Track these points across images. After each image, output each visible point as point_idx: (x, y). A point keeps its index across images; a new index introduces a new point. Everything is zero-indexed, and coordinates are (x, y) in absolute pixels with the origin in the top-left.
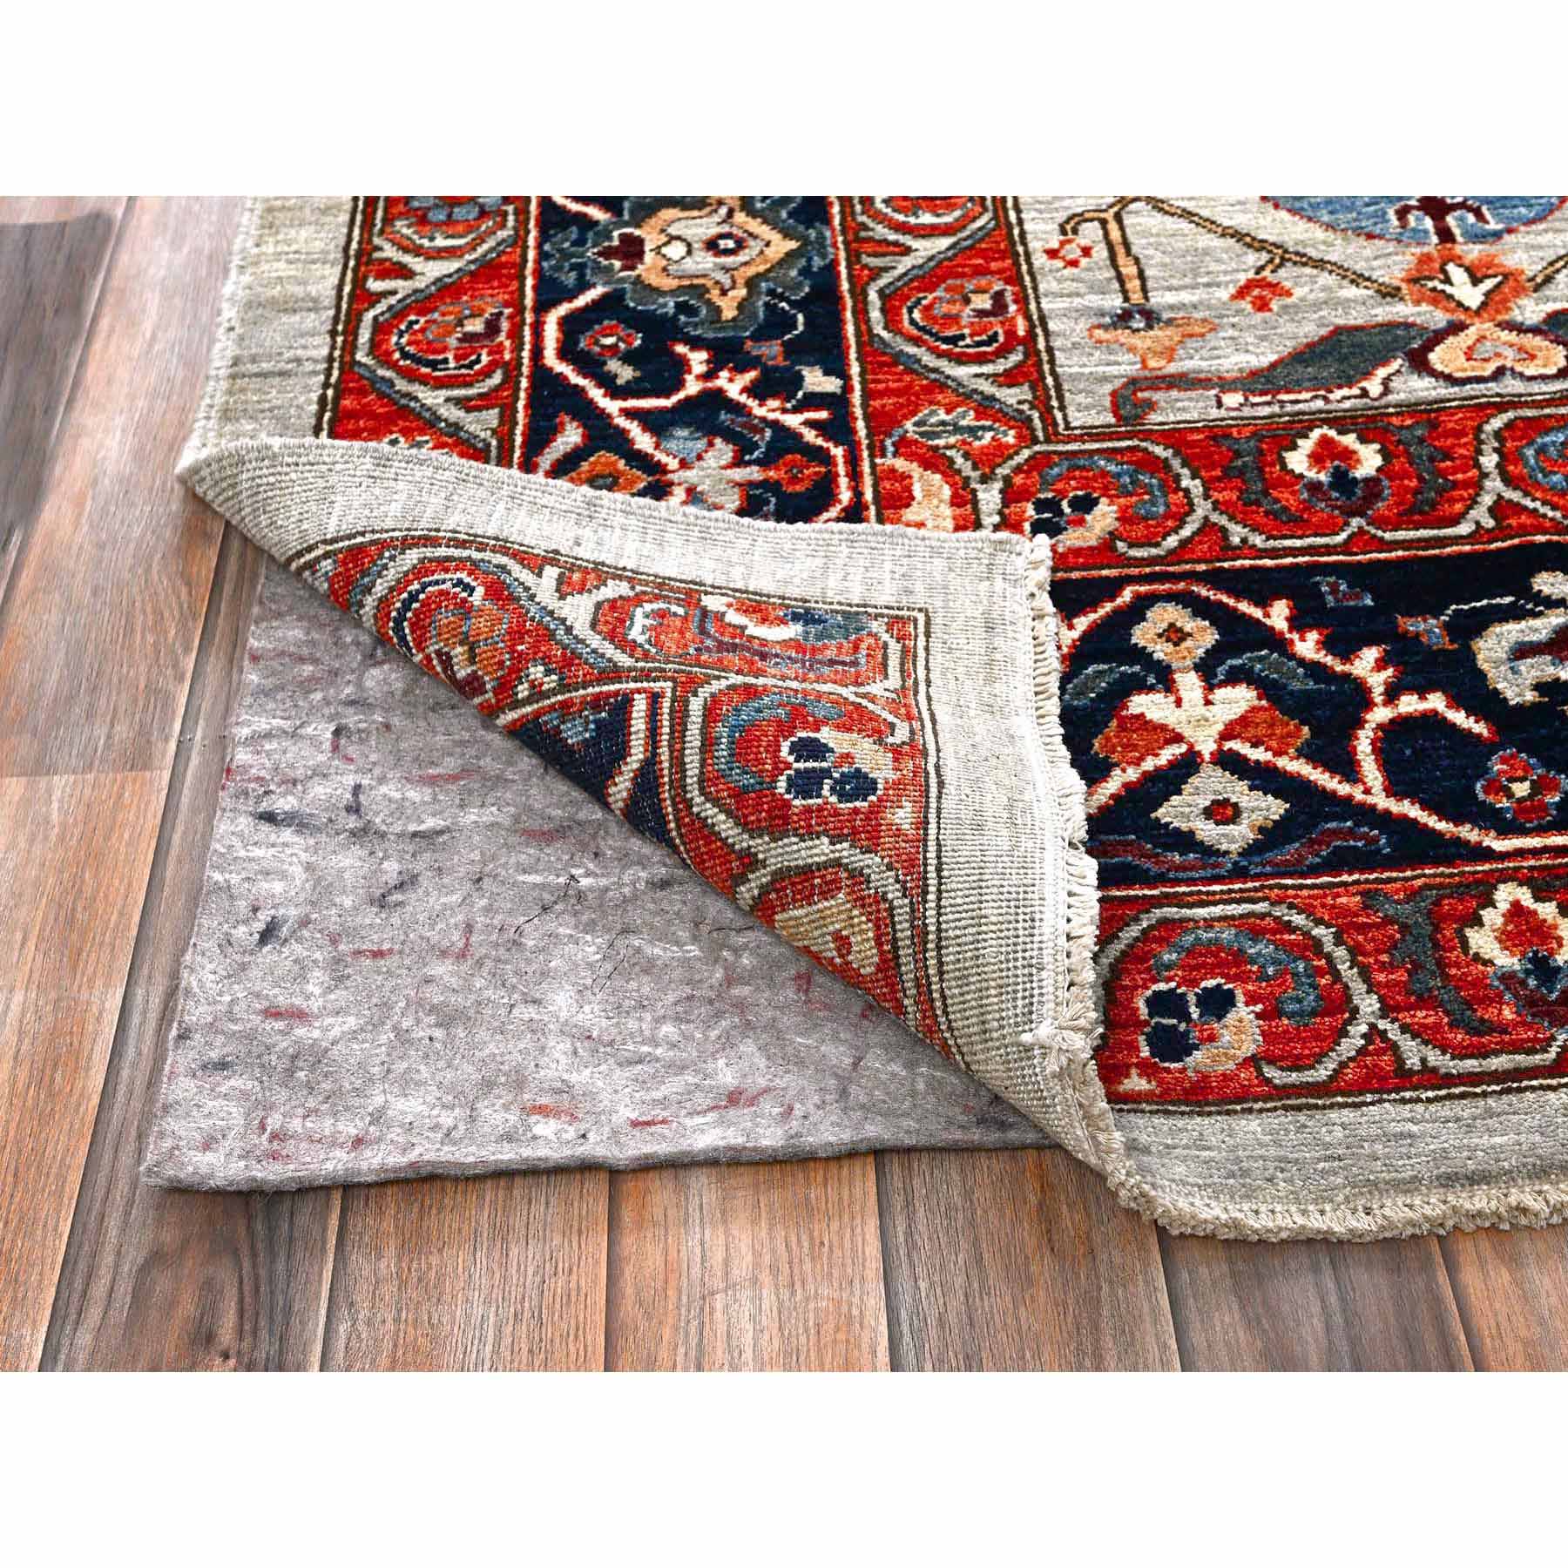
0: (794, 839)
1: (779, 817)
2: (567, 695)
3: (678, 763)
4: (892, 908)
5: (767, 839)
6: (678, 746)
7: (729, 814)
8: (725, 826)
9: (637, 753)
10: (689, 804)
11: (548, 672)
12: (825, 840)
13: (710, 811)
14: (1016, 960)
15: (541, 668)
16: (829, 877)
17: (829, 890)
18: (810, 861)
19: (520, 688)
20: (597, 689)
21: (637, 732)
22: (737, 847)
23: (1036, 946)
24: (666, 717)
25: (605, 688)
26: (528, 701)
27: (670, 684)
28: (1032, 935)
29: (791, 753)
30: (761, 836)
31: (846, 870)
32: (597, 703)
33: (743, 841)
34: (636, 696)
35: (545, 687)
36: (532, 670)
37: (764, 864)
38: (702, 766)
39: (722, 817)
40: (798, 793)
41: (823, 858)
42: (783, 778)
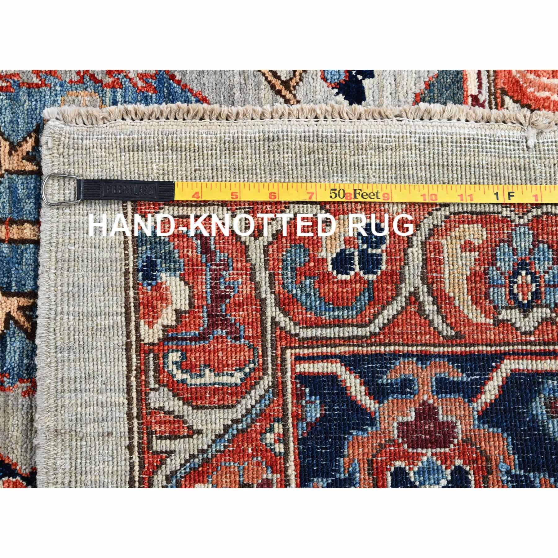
0: (407, 267)
1: (392, 278)
2: (290, 416)
3: (347, 341)
4: (455, 214)
5: (403, 285)
6: (337, 341)
7: (383, 308)
8: (390, 311)
9: (337, 368)
10: (373, 335)
11: (272, 430)
12: (410, 250)
13: (380, 321)
14: (490, 148)
15: (268, 435)
16: (432, 248)
17: (438, 249)
18: (421, 259)
19: (277, 450)
20: (290, 396)
21: (323, 368)
22: (404, 305)
23: (484, 138)
24: (315, 350)
25: (289, 390)
26: (286, 445)
27: (288, 352)
28: (478, 139)
29: (348, 274)
30: (401, 289)
31: (429, 238)
32: (298, 396)
33: (401, 300)
34: (298, 370)
35: (281, 431)
36: (268, 441)
37: (416, 288)
38: (353, 326)
39: (385, 312)
40: (377, 268)
41: (420, 251)
42: (366, 277)
